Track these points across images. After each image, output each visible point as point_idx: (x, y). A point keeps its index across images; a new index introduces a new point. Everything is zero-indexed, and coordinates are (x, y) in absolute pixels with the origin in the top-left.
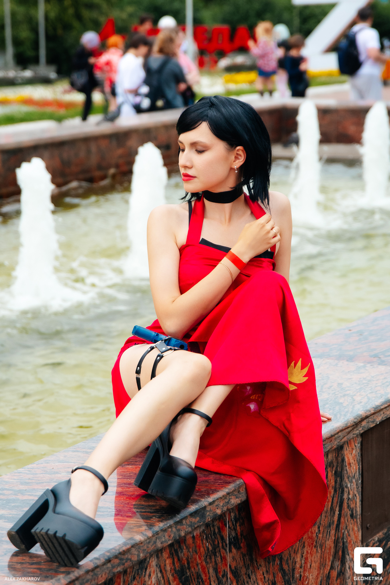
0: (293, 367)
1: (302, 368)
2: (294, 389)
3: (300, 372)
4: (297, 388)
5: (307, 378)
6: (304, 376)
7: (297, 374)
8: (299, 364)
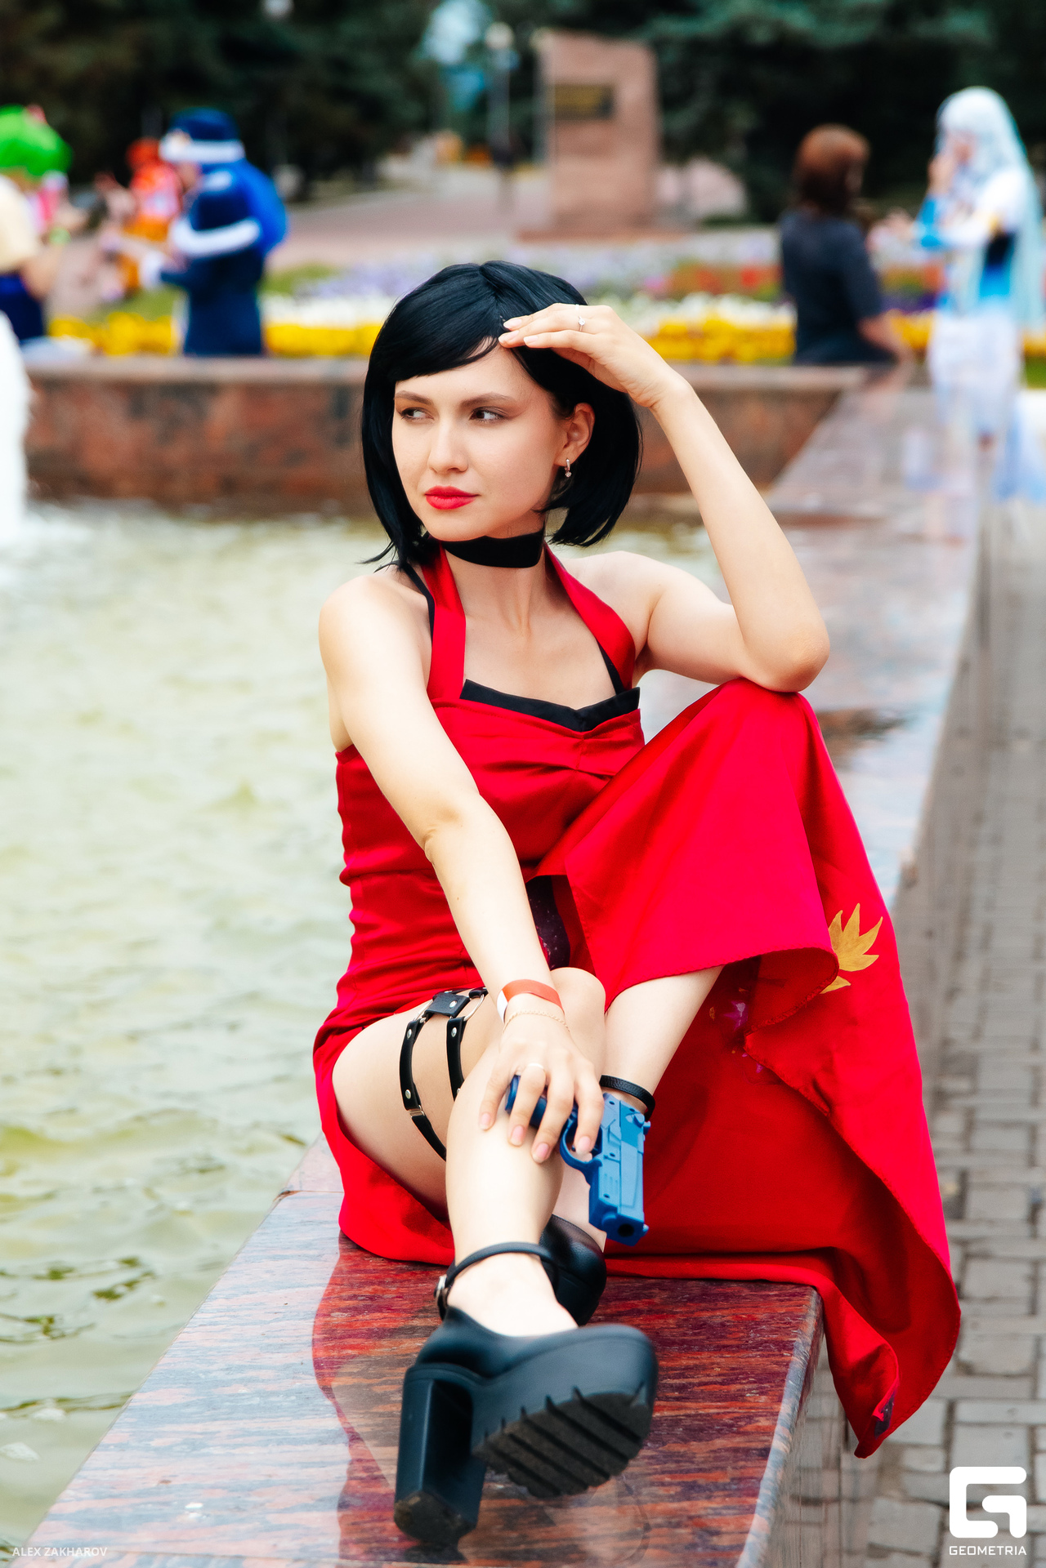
0: (838, 926)
1: (864, 929)
2: (841, 986)
3: (858, 940)
4: (849, 984)
5: (875, 957)
6: (868, 953)
7: (849, 946)
8: (855, 917)
